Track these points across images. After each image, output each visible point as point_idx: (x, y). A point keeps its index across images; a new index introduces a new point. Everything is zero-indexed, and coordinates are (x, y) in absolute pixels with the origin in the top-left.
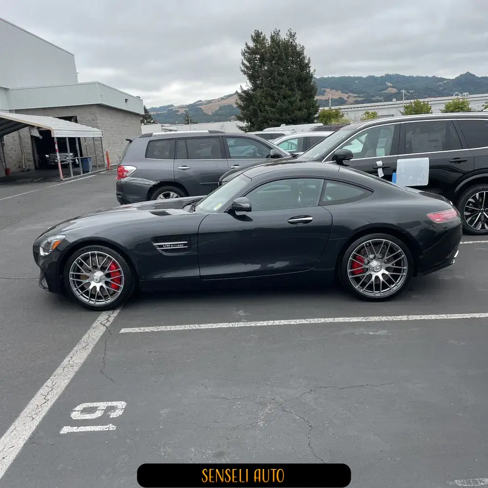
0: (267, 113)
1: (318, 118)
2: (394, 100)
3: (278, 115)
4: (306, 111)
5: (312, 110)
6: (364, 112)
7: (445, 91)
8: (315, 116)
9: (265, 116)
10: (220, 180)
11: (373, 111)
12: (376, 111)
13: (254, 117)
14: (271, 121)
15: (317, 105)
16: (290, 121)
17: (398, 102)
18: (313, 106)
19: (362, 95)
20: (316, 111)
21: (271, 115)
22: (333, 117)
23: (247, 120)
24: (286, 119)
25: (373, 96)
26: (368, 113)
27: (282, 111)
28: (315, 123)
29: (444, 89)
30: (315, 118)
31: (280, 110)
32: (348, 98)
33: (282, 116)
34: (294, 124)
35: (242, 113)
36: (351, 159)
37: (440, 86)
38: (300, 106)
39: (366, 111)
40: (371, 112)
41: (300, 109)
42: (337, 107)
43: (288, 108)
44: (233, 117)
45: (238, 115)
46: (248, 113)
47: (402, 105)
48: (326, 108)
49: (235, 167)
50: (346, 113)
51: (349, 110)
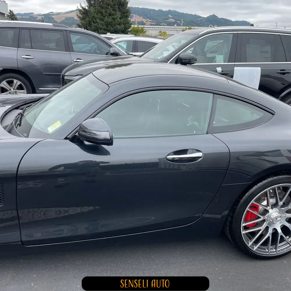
0: (98, 24)
1: (131, 31)
2: (176, 25)
3: (105, 26)
4: (124, 26)
5: (127, 25)
6: (158, 31)
7: (201, 24)
8: (129, 30)
9: (96, 26)
10: (63, 73)
11: (164, 31)
12: (166, 31)
13: (89, 26)
14: (100, 30)
15: (130, 22)
16: (113, 31)
17: (178, 27)
18: (128, 23)
19: (154, 21)
20: (130, 27)
21: (101, 26)
22: (140, 32)
23: (84, 28)
24: (110, 30)
25: (161, 23)
26: (160, 32)
27: (108, 24)
28: (129, 34)
29: (201, 23)
30: (129, 31)
31: (106, 23)
32: (146, 22)
33: (107, 27)
34: (116, 34)
35: (81, 22)
36: (195, 63)
37: (198, 21)
38: (119, 22)
39: (160, 31)
40: (163, 31)
41: (119, 24)
42: (142, 26)
43: (112, 22)
44: (74, 25)
45: (78, 23)
46: (85, 22)
47: (181, 29)
48: (136, 26)
49: (78, 60)
50: (147, 30)
51: (149, 28)
